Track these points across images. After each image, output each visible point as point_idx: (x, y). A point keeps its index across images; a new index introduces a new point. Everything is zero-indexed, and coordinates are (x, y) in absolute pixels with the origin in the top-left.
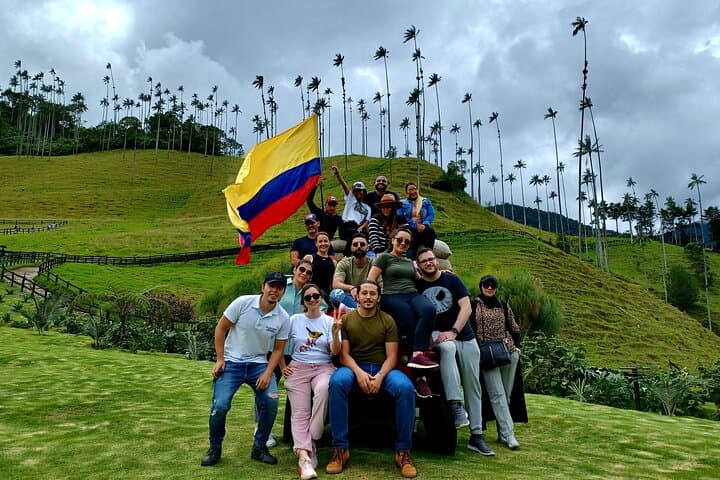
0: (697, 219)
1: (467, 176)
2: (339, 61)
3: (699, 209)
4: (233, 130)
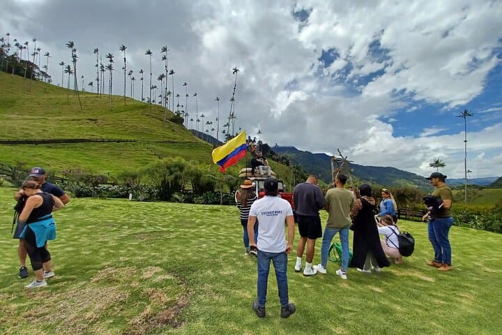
0: (256, 144)
1: (184, 118)
2: (123, 48)
3: (257, 141)
4: (46, 67)
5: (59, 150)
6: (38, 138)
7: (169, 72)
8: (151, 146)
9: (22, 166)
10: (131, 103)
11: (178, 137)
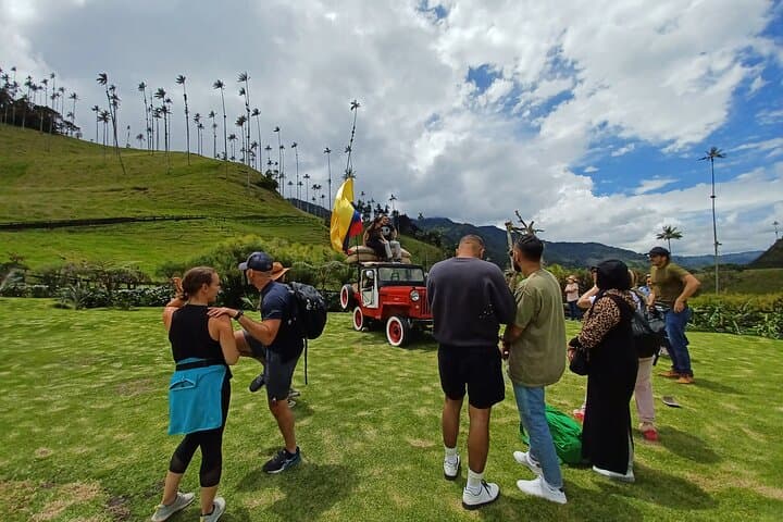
1: (278, 181)
2: (182, 80)
3: (391, 211)
4: (71, 115)
5: (87, 236)
6: (55, 219)
7: (252, 112)
8: (227, 224)
9: (19, 261)
10: (198, 162)
11: (270, 209)
